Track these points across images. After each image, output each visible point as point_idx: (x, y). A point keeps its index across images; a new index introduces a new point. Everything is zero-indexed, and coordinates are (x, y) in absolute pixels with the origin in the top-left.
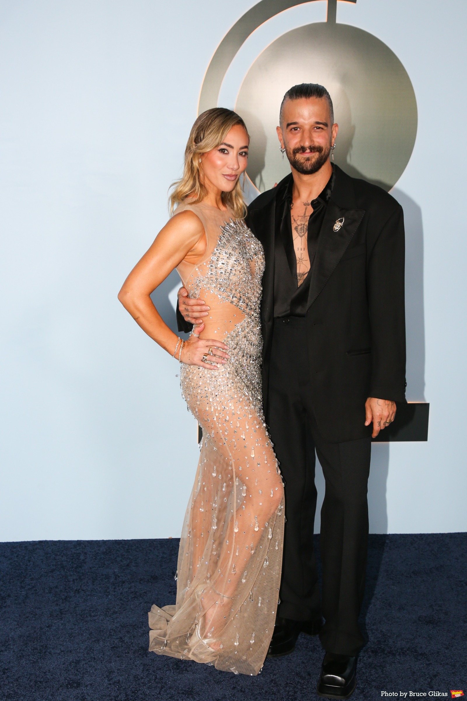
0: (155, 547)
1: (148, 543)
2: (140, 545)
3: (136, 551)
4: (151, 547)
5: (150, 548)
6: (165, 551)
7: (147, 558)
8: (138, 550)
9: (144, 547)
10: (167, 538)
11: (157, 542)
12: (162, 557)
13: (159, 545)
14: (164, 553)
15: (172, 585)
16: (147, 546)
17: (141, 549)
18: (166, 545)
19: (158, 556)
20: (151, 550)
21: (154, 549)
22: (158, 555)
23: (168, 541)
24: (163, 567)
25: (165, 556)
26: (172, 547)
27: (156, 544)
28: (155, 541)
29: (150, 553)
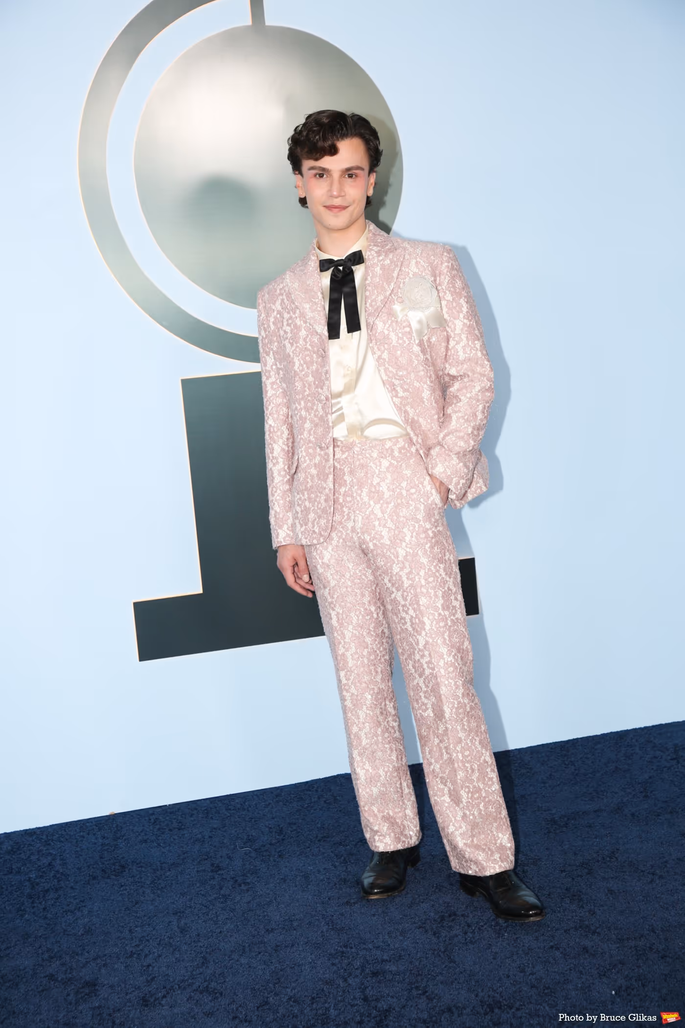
0: (89, 830)
1: (77, 826)
2: (65, 831)
3: (62, 842)
4: (84, 832)
5: (82, 834)
6: (106, 835)
7: (78, 849)
8: (62, 839)
9: (72, 833)
10: (108, 814)
11: (92, 823)
12: (102, 845)
13: (95, 827)
14: (104, 838)
15: (123, 884)
16: (76, 831)
17: (68, 837)
18: (107, 825)
19: (95, 844)
20: (83, 837)
21: (88, 834)
22: (96, 841)
23: (109, 819)
24: (106, 859)
25: (107, 842)
26: (117, 826)
27: (91, 826)
28: (88, 823)
29: (82, 841)
